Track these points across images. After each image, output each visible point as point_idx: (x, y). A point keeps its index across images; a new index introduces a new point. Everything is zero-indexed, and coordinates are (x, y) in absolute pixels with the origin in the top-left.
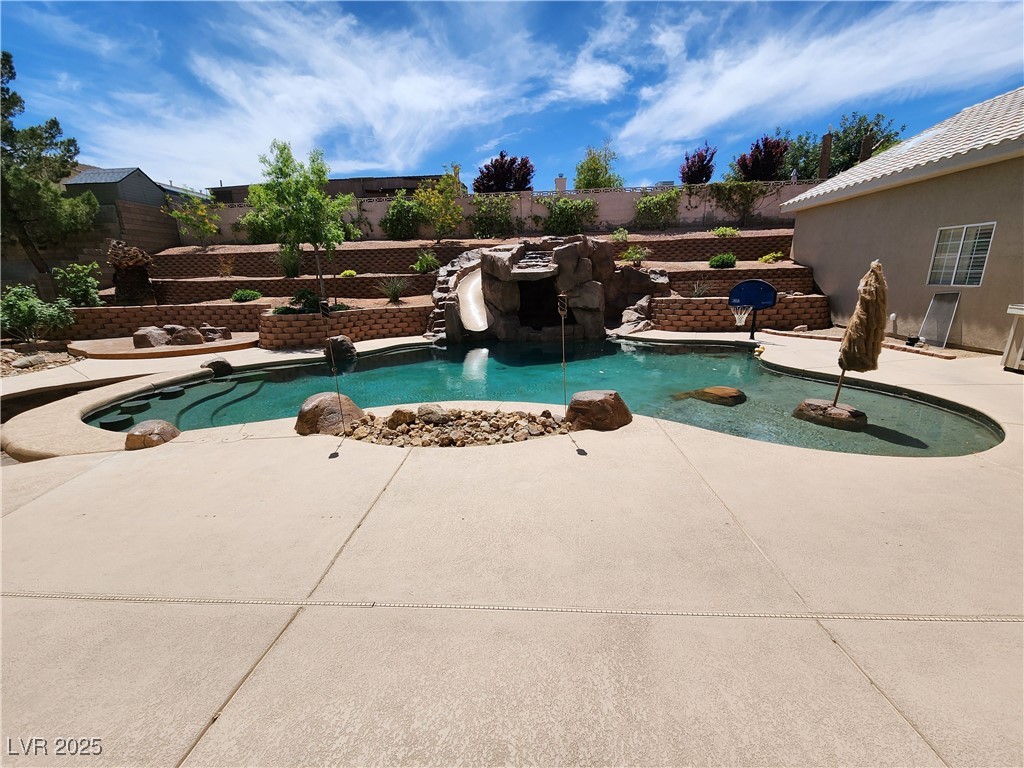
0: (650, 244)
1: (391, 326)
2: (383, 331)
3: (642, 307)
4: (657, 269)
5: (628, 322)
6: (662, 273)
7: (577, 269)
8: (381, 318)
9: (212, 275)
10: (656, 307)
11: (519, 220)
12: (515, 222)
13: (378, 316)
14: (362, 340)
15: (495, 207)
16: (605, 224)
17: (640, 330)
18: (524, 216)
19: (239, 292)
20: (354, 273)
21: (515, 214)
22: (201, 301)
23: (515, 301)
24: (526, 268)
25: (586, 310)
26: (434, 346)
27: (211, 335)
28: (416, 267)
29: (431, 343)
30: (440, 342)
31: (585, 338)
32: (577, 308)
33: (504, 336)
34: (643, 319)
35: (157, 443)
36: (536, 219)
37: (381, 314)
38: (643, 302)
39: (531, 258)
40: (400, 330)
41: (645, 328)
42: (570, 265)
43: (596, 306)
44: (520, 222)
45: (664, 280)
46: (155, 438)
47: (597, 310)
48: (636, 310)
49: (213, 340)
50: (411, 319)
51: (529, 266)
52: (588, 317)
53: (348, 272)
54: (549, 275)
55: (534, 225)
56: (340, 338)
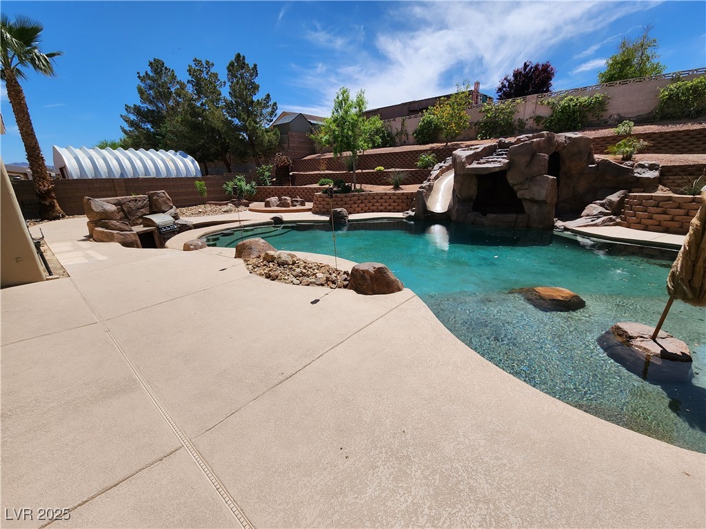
0: (646, 136)
1: (386, 204)
2: (381, 208)
3: (611, 202)
4: (647, 163)
5: (588, 215)
6: (652, 167)
7: (529, 164)
8: (381, 198)
9: (316, 170)
10: (628, 202)
11: (520, 121)
12: (517, 123)
13: (379, 197)
14: (365, 212)
15: (500, 112)
16: (616, 117)
17: (595, 225)
18: (527, 117)
19: (323, 180)
20: (382, 168)
21: (516, 117)
22: (306, 185)
23: (473, 191)
24: (484, 163)
25: (533, 201)
26: (404, 220)
27: (295, 203)
28: (419, 164)
29: (403, 218)
30: (410, 218)
31: (528, 226)
32: (525, 199)
33: (455, 218)
34: (606, 214)
35: (192, 249)
36: (538, 119)
37: (381, 196)
38: (615, 197)
39: (498, 155)
40: (392, 208)
41: (604, 224)
42: (522, 160)
43: (542, 198)
44: (522, 123)
45: (654, 174)
46: (192, 247)
47: (544, 202)
48: (602, 205)
49: (295, 206)
50: (401, 201)
51: (488, 162)
52: (535, 208)
53: (378, 168)
54: (498, 170)
55: (535, 124)
56: (339, 210)
